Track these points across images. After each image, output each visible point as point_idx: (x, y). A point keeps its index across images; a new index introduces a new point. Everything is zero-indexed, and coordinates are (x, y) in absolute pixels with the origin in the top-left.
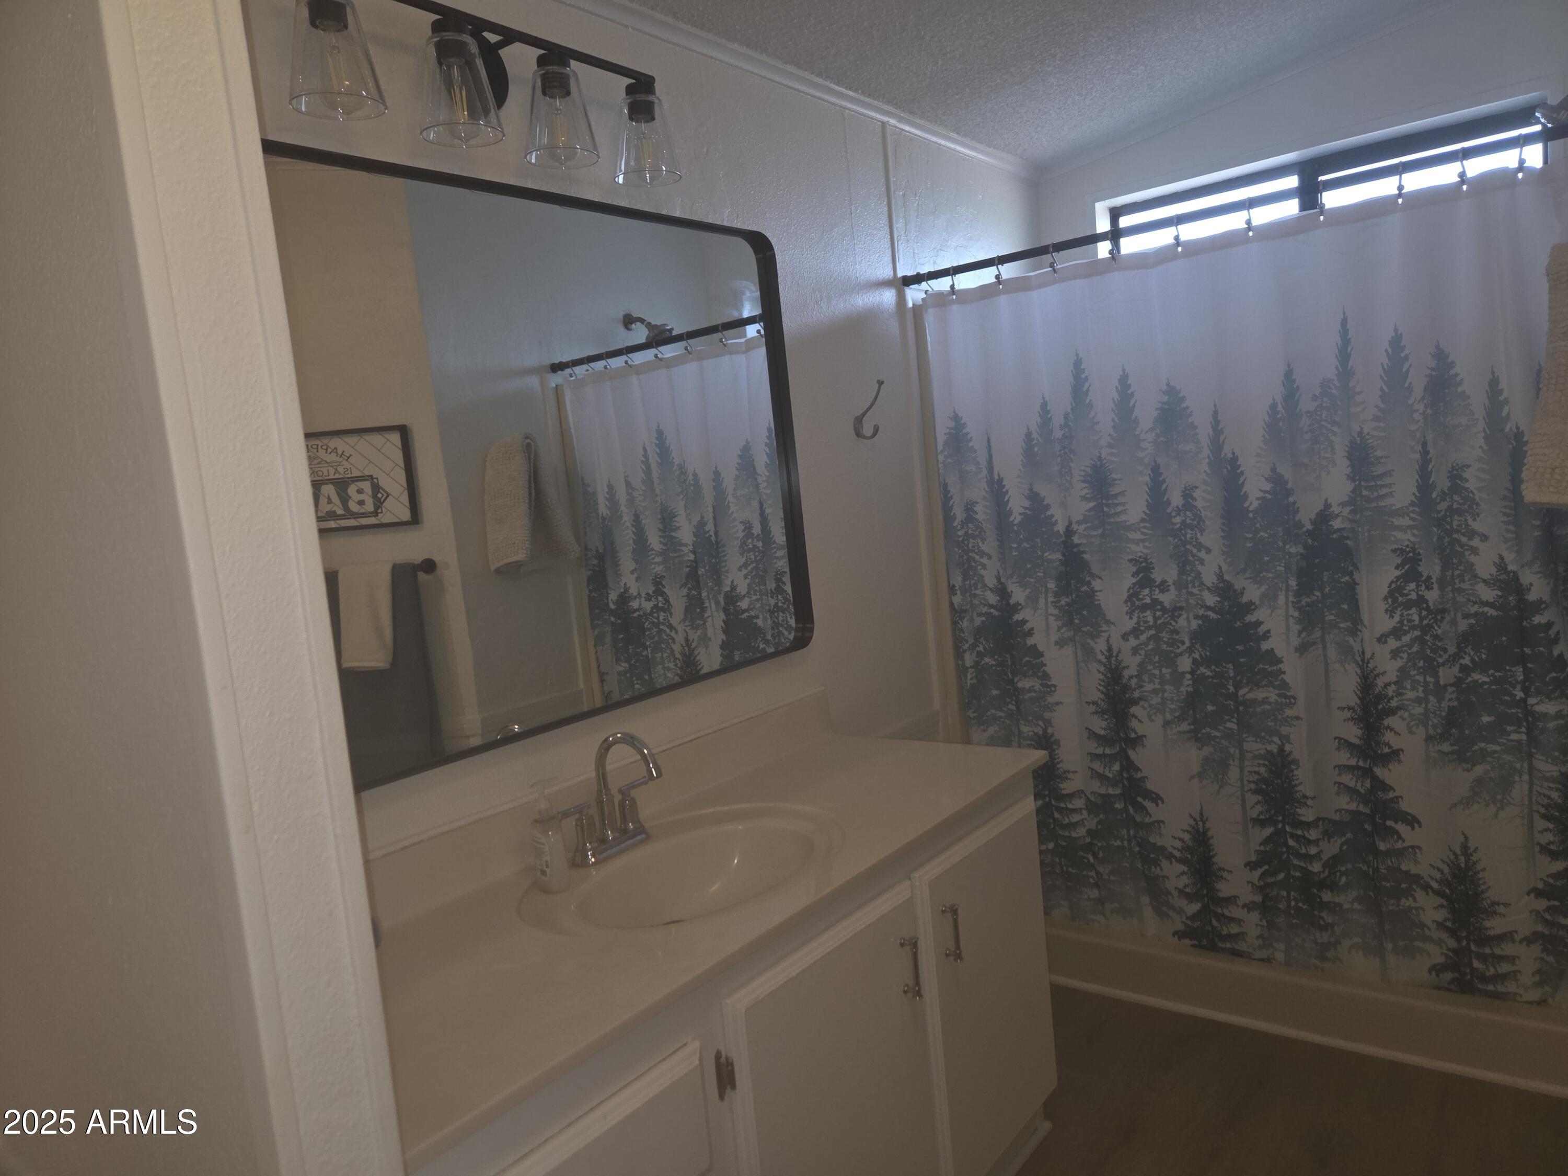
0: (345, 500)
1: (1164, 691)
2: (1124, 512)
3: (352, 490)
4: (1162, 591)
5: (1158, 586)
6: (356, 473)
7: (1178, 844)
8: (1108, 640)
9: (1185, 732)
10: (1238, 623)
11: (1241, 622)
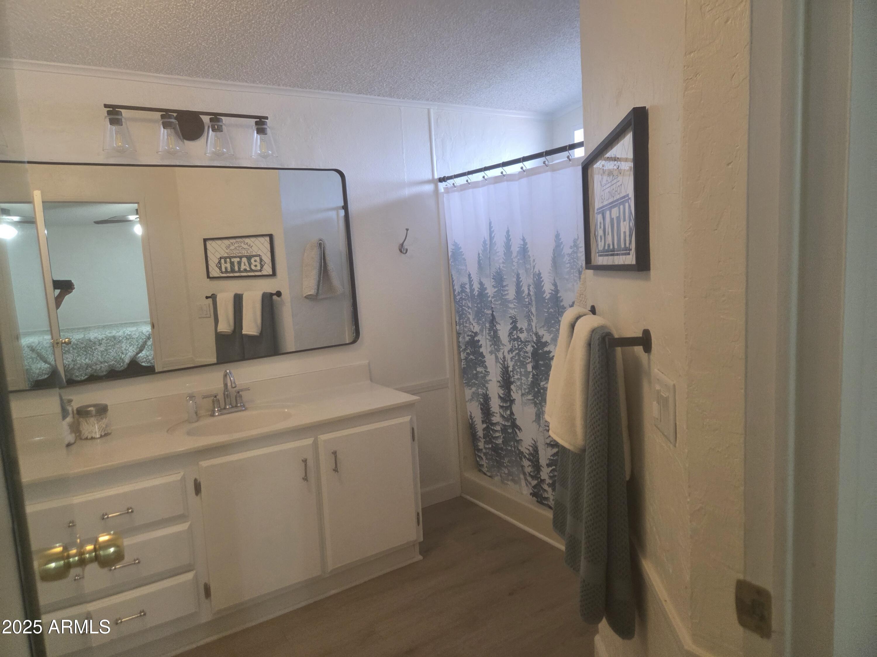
0: (250, 264)
1: (522, 379)
2: (507, 294)
3: (252, 260)
4: (521, 333)
5: (519, 330)
6: (254, 254)
7: (528, 452)
8: (503, 353)
9: (529, 400)
10: (541, 351)
11: (542, 351)
